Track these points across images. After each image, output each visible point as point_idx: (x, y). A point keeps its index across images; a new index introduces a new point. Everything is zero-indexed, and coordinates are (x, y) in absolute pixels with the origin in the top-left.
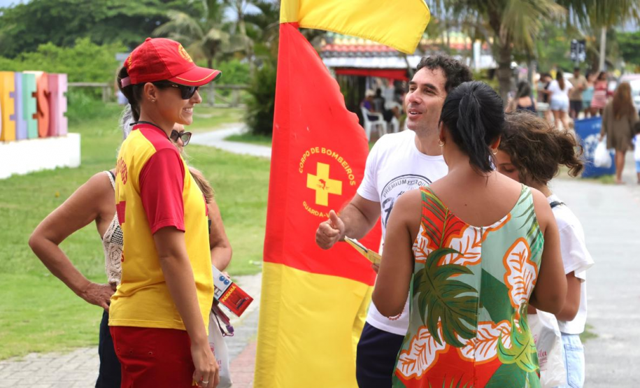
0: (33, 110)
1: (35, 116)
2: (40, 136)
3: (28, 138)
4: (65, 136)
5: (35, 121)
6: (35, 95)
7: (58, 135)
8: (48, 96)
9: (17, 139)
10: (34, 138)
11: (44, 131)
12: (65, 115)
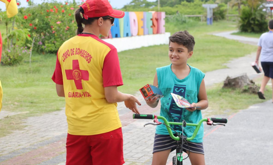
0: (151, 24)
1: (151, 27)
2: (153, 33)
3: (149, 34)
4: (164, 33)
5: (152, 29)
6: (151, 19)
7: (161, 33)
8: (157, 20)
9: (144, 34)
10: (151, 34)
11: (156, 32)
12: (164, 26)
